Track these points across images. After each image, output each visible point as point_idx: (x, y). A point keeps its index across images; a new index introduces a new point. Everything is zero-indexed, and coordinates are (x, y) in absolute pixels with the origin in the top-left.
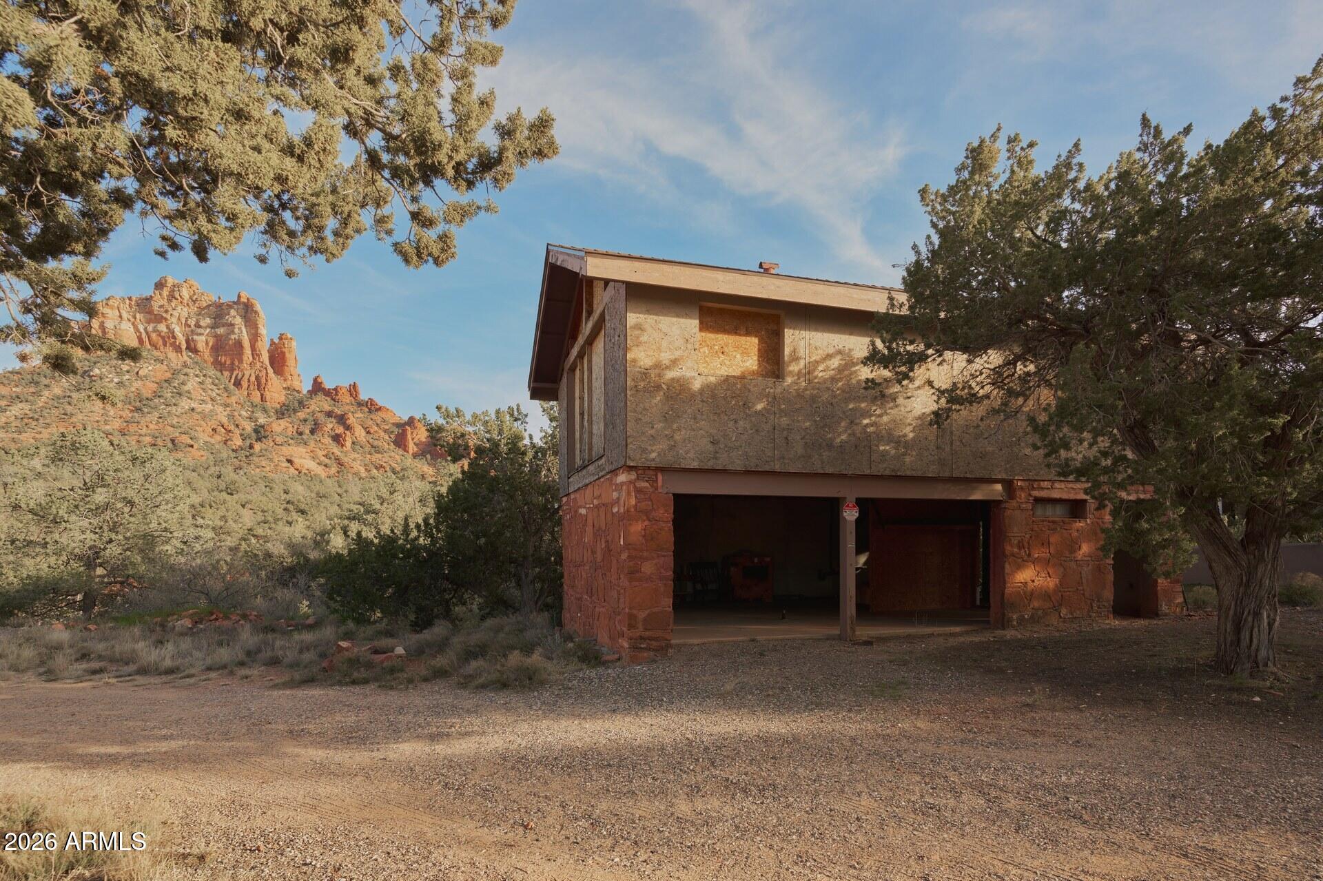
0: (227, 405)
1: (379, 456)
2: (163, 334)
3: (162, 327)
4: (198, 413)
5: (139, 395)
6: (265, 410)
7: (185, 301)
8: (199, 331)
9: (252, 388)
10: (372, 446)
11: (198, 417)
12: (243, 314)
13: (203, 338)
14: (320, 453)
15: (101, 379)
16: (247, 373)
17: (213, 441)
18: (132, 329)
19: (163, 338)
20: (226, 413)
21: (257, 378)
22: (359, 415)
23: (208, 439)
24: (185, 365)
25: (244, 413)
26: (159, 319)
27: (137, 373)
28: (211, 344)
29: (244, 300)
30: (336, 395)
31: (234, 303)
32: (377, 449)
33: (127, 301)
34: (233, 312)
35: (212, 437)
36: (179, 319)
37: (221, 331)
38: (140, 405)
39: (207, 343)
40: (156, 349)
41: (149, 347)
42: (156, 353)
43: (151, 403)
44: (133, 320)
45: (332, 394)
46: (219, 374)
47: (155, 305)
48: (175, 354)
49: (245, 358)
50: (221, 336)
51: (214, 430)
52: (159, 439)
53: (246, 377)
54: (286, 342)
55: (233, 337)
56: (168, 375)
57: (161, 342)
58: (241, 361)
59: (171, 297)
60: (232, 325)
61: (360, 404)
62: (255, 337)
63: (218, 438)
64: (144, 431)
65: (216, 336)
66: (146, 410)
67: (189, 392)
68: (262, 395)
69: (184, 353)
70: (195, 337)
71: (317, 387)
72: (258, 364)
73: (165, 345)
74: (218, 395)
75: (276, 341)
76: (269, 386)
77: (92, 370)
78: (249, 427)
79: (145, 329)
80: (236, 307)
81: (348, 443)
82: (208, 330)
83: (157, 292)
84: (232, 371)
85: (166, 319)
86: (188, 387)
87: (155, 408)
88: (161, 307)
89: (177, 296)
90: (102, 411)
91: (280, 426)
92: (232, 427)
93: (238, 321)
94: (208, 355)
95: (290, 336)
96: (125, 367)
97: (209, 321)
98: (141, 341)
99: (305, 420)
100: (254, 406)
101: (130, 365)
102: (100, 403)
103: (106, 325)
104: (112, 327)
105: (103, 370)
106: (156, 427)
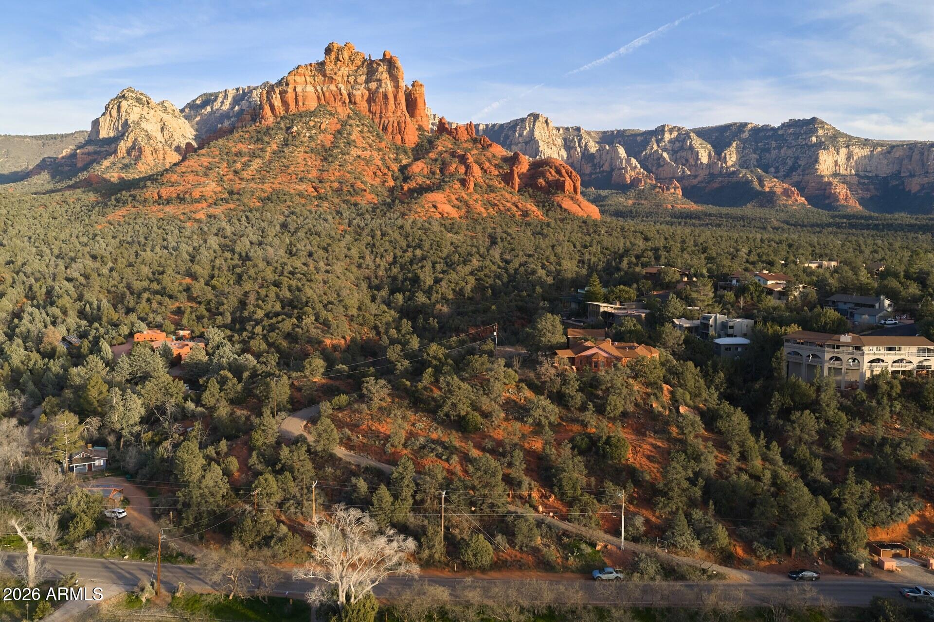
0: (380, 150)
1: (493, 195)
2: (333, 92)
3: (333, 87)
4: (363, 159)
5: (323, 146)
6: (405, 152)
7: (346, 62)
8: (357, 87)
9: (395, 132)
10: (488, 186)
11: (363, 163)
12: (388, 69)
13: (360, 92)
14: (453, 197)
15: (299, 135)
16: (391, 120)
17: (375, 183)
18: (313, 90)
19: (334, 95)
20: (379, 157)
21: (399, 123)
22: (475, 152)
23: (373, 183)
24: (349, 117)
25: (391, 156)
26: (331, 80)
27: (320, 127)
28: (366, 98)
29: (388, 57)
30: (457, 134)
31: (381, 60)
32: (491, 189)
33: (309, 67)
34: (381, 69)
35: (374, 180)
36: (343, 78)
37: (373, 85)
38: (326, 155)
39: (363, 97)
40: (329, 105)
41: (325, 103)
42: (329, 108)
43: (333, 153)
44: (313, 82)
45: (454, 134)
46: (372, 123)
47: (329, 67)
48: (342, 108)
49: (389, 107)
50: (372, 90)
51: (375, 173)
52: (343, 185)
53: (391, 123)
54: (417, 88)
55: (381, 90)
56: (339, 126)
57: (332, 99)
58: (387, 110)
59: (337, 59)
60: (380, 80)
61: (475, 140)
62: (397, 87)
63: (378, 180)
64: (332, 178)
65: (369, 90)
66: (330, 160)
67: (354, 141)
68: (402, 138)
69: (348, 107)
70: (354, 92)
71: (442, 127)
72: (399, 114)
73: (335, 101)
74: (373, 141)
75: (410, 88)
76: (407, 130)
77: (292, 127)
78: (395, 167)
79: (322, 89)
80: (382, 63)
81: (472, 186)
82: (364, 85)
83: (327, 57)
84: (381, 118)
85: (335, 80)
86: (353, 137)
87: (336, 157)
88: (332, 70)
89: (341, 59)
90: (304, 162)
91: (419, 167)
92: (386, 171)
93: (385, 76)
94: (363, 106)
95: (420, 83)
96: (312, 124)
97: (364, 78)
98: (318, 98)
99: (436, 160)
100: (397, 149)
101: (315, 121)
102: (302, 155)
103: (297, 90)
104: (301, 90)
105: (299, 127)
106: (339, 174)
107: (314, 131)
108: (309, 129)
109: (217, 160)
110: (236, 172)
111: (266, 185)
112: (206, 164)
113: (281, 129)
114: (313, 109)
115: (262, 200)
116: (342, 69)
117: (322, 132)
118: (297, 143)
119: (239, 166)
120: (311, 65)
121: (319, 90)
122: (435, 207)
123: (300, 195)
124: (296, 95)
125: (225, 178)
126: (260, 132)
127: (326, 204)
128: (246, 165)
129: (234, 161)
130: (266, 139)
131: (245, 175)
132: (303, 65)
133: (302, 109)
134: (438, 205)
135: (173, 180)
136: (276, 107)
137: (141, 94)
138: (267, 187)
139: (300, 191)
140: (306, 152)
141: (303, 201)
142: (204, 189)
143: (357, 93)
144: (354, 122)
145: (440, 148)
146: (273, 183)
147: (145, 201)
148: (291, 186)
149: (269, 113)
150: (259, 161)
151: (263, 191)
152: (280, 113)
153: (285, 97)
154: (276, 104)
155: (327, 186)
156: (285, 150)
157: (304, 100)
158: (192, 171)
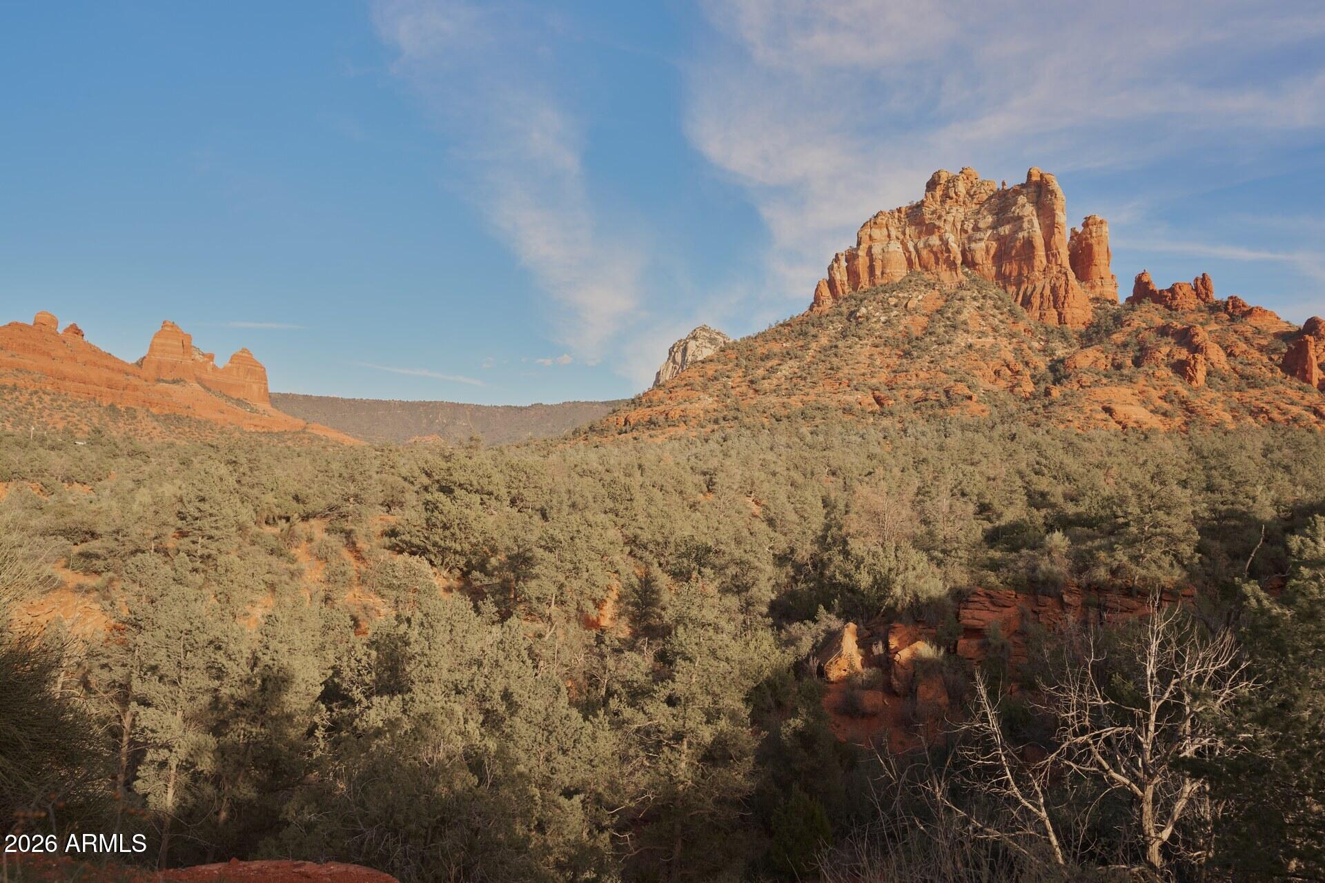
0: (1012, 336)
2: (935, 249)
3: (935, 240)
4: (976, 351)
5: (907, 335)
6: (1064, 337)
7: (961, 199)
8: (978, 235)
9: (1045, 305)
10: (1242, 376)
11: (975, 355)
12: (1035, 199)
13: (982, 245)
14: (1155, 394)
15: (868, 319)
16: (1039, 285)
17: (995, 388)
18: (901, 250)
19: (935, 254)
20: (1010, 347)
21: (1054, 290)
22: (1214, 327)
23: (990, 386)
24: (960, 286)
25: (1035, 345)
26: (931, 229)
27: (906, 306)
28: (992, 252)
29: (1036, 178)
30: (1174, 298)
31: (1023, 186)
32: (1251, 382)
33: (896, 214)
34: (1022, 199)
35: (994, 383)
36: (954, 224)
37: (1006, 230)
38: (909, 347)
39: (987, 251)
40: (927, 270)
41: (919, 269)
42: (927, 276)
43: (922, 344)
44: (901, 237)
45: (1167, 299)
46: (1002, 292)
47: (927, 212)
48: (949, 273)
49: (1037, 263)
50: (1005, 237)
51: (997, 373)
52: (930, 392)
53: (1038, 290)
54: (1094, 228)
55: (1020, 235)
56: (941, 303)
57: (932, 260)
58: (1031, 268)
59: (946, 196)
60: (1020, 218)
61: (1215, 308)
62: (1050, 228)
63: (1002, 384)
64: (913, 382)
65: (1000, 239)
66: (915, 354)
67: (965, 323)
68: (1060, 314)
69: (959, 271)
70: (973, 245)
71: (1143, 290)
72: (1055, 269)
73: (937, 263)
74: (1001, 321)
75: (1080, 229)
76: (1070, 299)
77: (858, 310)
78: (1042, 364)
79: (916, 247)
80: (1025, 191)
81: (1201, 375)
82: (989, 232)
83: (929, 195)
84: (1019, 284)
85: (939, 228)
86: (965, 315)
87: (926, 350)
88: (934, 212)
89: (952, 194)
90: (868, 361)
91: (1087, 358)
92: (1020, 367)
93: (1028, 211)
94: (989, 268)
95: (1099, 218)
96: (893, 301)
97: (990, 219)
98: (910, 263)
99: (1125, 345)
100: (1048, 332)
101: (898, 297)
102: (867, 350)
103: (874, 251)
104: (880, 251)
105: (870, 308)
106: (928, 376)
107: (895, 313)
108: (886, 310)
109: (731, 365)
110: (752, 382)
111: (793, 398)
112: (710, 373)
113: (840, 314)
114: (898, 280)
115: (776, 419)
116: (954, 211)
117: (908, 312)
118: (862, 332)
119: (760, 372)
120: (899, 210)
121: (912, 249)
122: (1108, 410)
123: (847, 410)
124: (872, 260)
125: (733, 392)
126: (807, 323)
128: (772, 371)
129: (756, 368)
130: (813, 331)
131: (766, 385)
132: (887, 211)
133: (879, 281)
134: (1117, 408)
136: (838, 283)
138: (795, 402)
139: (848, 403)
140: (875, 346)
141: (848, 417)
142: (688, 407)
143: (979, 248)
144: (969, 293)
145: (1135, 324)
146: (807, 395)
147: (604, 429)
148: (837, 397)
149: (826, 292)
150: (794, 363)
151: (784, 405)
152: (844, 293)
153: (853, 265)
154: (838, 277)
155: (900, 394)
156: (840, 344)
157: (884, 267)
158: (686, 385)
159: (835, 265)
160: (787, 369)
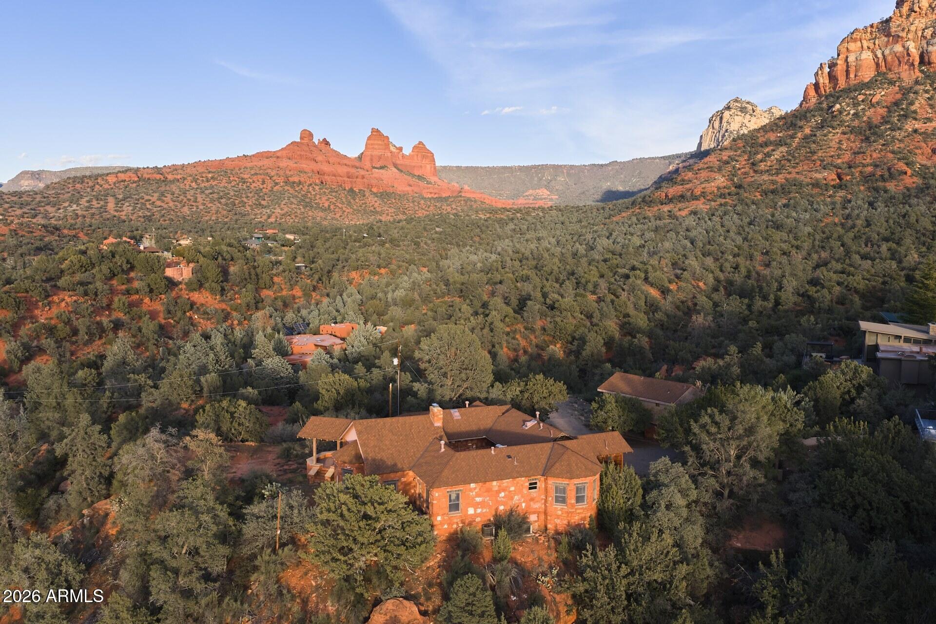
2: (898, 54)
3: (899, 48)
4: (920, 134)
5: (869, 124)
7: (924, 12)
11: (918, 138)
15: (840, 113)
18: (871, 57)
19: (898, 58)
24: (916, 82)
26: (896, 39)
27: (871, 101)
33: (869, 29)
35: (930, 159)
36: (916, 33)
38: (869, 133)
40: (891, 71)
41: (884, 71)
42: (890, 76)
43: (879, 132)
44: (872, 47)
47: (894, 25)
48: (908, 72)
51: (934, 150)
52: (878, 169)
56: (898, 96)
57: (896, 63)
59: (911, 12)
64: (867, 162)
66: (873, 139)
67: (915, 112)
69: (917, 70)
73: (899, 65)
77: (834, 106)
79: (883, 53)
83: (897, 11)
85: (902, 37)
87: (881, 135)
88: (899, 25)
90: (837, 146)
96: (861, 98)
98: (877, 65)
101: (866, 94)
102: (837, 138)
103: (849, 60)
104: (854, 59)
105: (843, 104)
106: (879, 156)
107: (862, 107)
108: (856, 105)
109: (739, 152)
110: (753, 164)
111: (780, 176)
112: (725, 158)
113: (822, 109)
114: (867, 80)
115: (765, 193)
116: (917, 22)
117: (873, 106)
118: (836, 123)
119: (760, 156)
121: (880, 56)
123: (816, 184)
124: (848, 66)
125: (739, 172)
126: (797, 117)
127: (842, 193)
128: (768, 155)
129: (757, 153)
130: (800, 123)
131: (762, 166)
132: (862, 28)
133: (853, 82)
135: (686, 178)
136: (821, 85)
137: (748, 103)
138: (780, 179)
139: (817, 180)
140: (844, 133)
141: (816, 191)
142: (707, 185)
143: (932, 50)
144: (922, 87)
146: (790, 173)
147: (651, 201)
148: (810, 174)
149: (812, 93)
150: (784, 149)
151: (773, 182)
152: (825, 91)
153: (833, 71)
154: (821, 81)
155: (856, 172)
156: (818, 133)
157: (857, 71)
158: (707, 168)
159: (820, 72)
160: (777, 155)
